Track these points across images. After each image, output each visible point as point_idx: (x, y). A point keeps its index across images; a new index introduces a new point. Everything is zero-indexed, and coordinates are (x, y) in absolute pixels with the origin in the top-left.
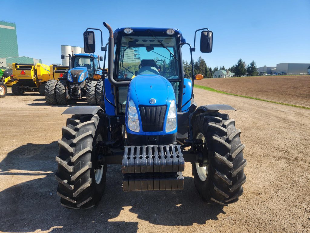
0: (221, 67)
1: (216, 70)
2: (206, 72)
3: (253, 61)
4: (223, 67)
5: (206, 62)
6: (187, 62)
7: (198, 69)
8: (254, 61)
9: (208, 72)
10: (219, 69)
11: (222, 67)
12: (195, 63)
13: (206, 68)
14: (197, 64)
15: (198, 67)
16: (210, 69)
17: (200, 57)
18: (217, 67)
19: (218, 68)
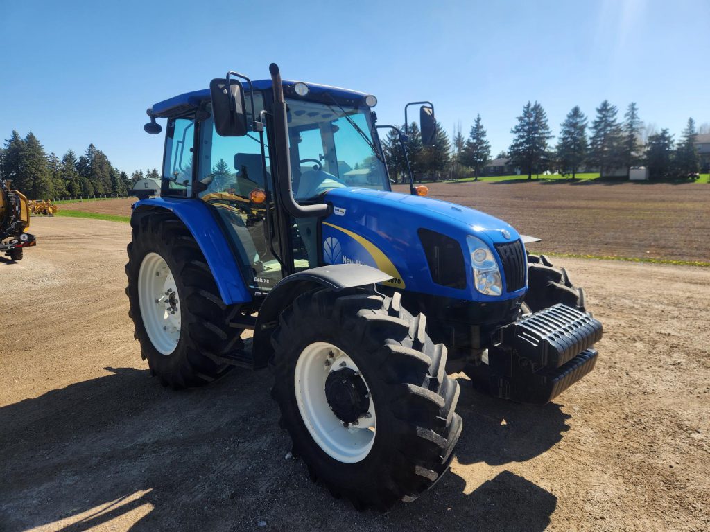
0: (149, 172)
1: (138, 177)
2: (115, 183)
3: (222, 160)
4: (154, 171)
5: (109, 159)
6: (56, 156)
7: (90, 175)
8: (224, 161)
9: (119, 183)
10: (145, 174)
11: (151, 172)
12: (78, 160)
13: (112, 172)
14: (86, 163)
15: (88, 169)
16: (123, 175)
17: (91, 146)
18: (139, 172)
19: (141, 174)
